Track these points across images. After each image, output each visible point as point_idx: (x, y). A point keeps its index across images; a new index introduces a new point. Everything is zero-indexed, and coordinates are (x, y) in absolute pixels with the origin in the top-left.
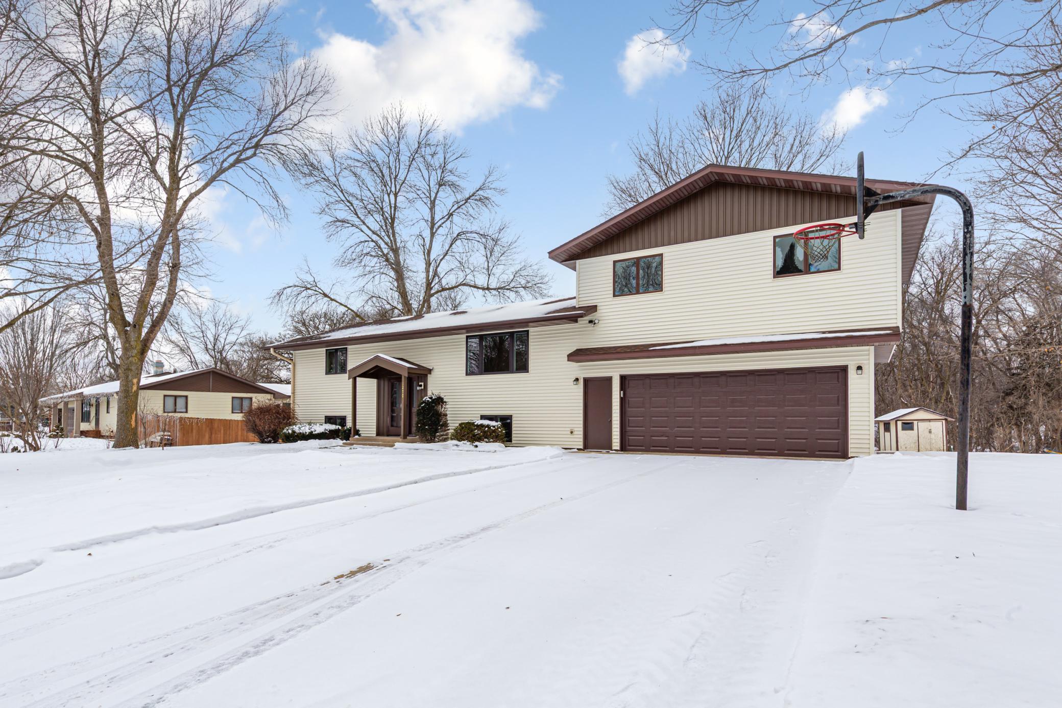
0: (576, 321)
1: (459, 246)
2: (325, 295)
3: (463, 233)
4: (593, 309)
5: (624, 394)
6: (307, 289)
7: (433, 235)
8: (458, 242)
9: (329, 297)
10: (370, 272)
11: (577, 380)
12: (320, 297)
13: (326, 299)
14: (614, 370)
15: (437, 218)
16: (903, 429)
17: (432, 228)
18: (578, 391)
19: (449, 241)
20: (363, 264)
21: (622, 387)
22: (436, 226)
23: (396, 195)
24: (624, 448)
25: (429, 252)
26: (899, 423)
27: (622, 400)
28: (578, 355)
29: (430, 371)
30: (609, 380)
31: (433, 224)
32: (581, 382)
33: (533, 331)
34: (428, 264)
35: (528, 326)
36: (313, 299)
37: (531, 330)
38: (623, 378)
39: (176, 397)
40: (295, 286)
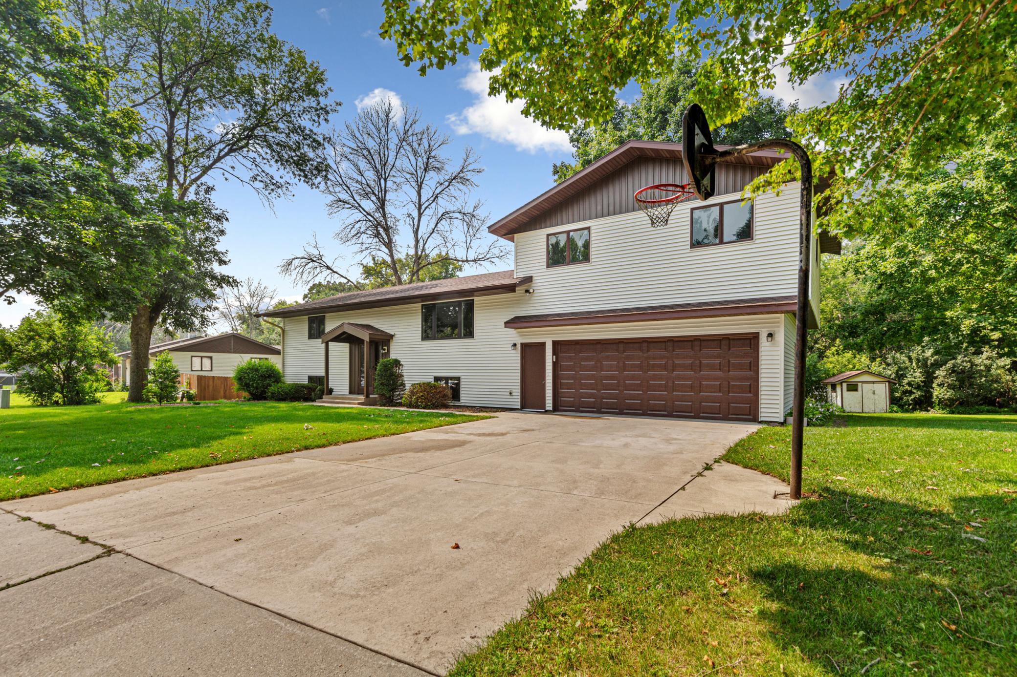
0: (514, 291)
1: (444, 225)
2: (328, 268)
3: (447, 213)
4: (529, 280)
5: (557, 359)
6: (313, 261)
7: (420, 215)
8: (443, 222)
9: (330, 269)
10: (367, 249)
11: (515, 345)
12: (324, 269)
13: (330, 271)
14: (547, 337)
15: (423, 200)
16: (848, 390)
17: (419, 209)
18: (516, 355)
19: (434, 220)
20: (360, 241)
21: (555, 353)
22: (423, 207)
23: (385, 180)
24: (556, 409)
25: (417, 230)
26: (845, 385)
27: (555, 364)
28: (515, 323)
29: (392, 336)
30: (543, 345)
31: (420, 206)
32: (519, 346)
33: (478, 300)
34: (417, 241)
35: (473, 296)
36: (318, 269)
37: (476, 299)
38: (555, 343)
39: (202, 357)
40: (302, 258)
